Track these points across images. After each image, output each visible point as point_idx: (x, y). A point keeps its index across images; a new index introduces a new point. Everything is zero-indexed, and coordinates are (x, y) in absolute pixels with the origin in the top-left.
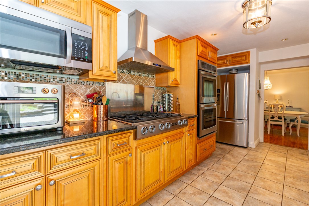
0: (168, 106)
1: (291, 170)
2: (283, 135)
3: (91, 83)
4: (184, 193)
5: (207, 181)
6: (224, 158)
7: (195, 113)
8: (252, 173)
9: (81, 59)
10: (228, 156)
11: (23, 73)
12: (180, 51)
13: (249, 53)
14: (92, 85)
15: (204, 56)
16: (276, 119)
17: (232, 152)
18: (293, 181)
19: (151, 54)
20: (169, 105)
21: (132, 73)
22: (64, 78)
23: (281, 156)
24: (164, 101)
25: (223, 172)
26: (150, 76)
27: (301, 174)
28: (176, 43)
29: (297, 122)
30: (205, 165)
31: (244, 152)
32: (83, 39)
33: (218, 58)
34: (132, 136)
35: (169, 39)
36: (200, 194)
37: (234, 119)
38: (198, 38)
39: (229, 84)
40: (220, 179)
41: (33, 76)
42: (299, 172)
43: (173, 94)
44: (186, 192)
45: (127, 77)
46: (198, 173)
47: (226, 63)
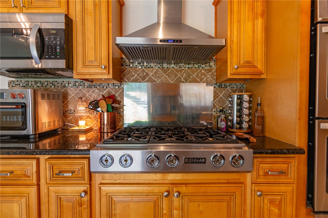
9: (53, 57)
14: (106, 87)
20: (239, 117)
32: (54, 32)
41: (53, 83)
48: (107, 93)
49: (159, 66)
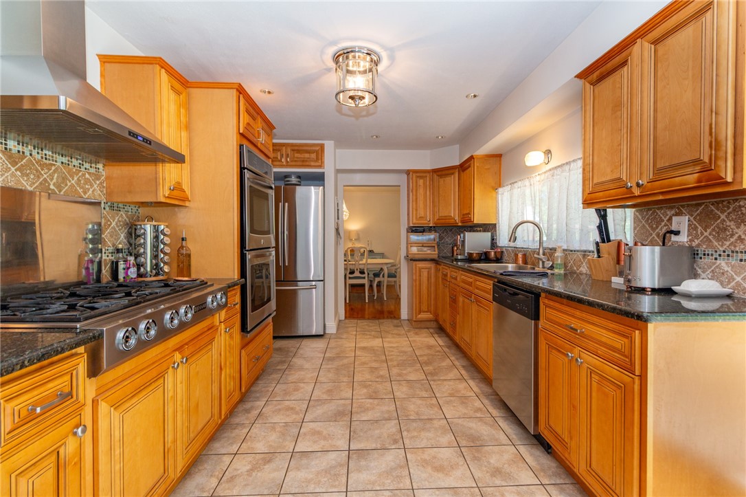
0: (154, 261)
1: (392, 355)
2: (367, 301)
4: (232, 479)
5: (273, 429)
6: (290, 367)
7: (235, 275)
8: (345, 379)
10: (297, 361)
12: (188, 110)
13: (322, 146)
15: (251, 137)
16: (357, 274)
17: (301, 351)
18: (398, 371)
20: (155, 257)
21: (12, 144)
23: (375, 337)
24: (140, 245)
25: (298, 395)
26: (87, 165)
27: (404, 358)
28: (178, 86)
29: (383, 276)
30: (258, 395)
31: (319, 344)
33: (274, 145)
34: (82, 365)
35: (158, 67)
36: (269, 461)
37: (295, 282)
38: (241, 91)
39: (288, 206)
40: (297, 413)
42: (402, 354)
43: (167, 227)
44: (235, 473)
46: (247, 419)
47: (280, 161)
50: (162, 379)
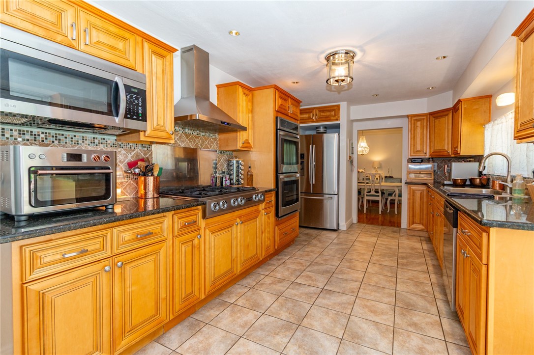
0: (237, 178)
1: (379, 249)
2: (380, 213)
3: (133, 146)
4: (262, 284)
5: (288, 270)
6: (309, 244)
7: (272, 186)
8: (339, 256)
9: (135, 117)
10: (314, 242)
11: (43, 133)
12: (252, 103)
13: (338, 106)
14: (134, 148)
15: (283, 111)
16: (373, 193)
17: (319, 237)
18: (378, 258)
19: (212, 104)
20: (237, 176)
21: (187, 130)
22: (96, 138)
23: (373, 236)
24: (231, 170)
25: (308, 258)
26: (212, 135)
27: (388, 252)
28: (247, 92)
29: (395, 196)
30: (286, 254)
31: (333, 235)
32: (136, 91)
33: (301, 110)
34: (200, 215)
35: (238, 86)
36: (281, 282)
37: (322, 194)
38: (277, 88)
39: (316, 147)
40: (303, 266)
41: (56, 137)
42: (387, 249)
43: (243, 161)
44: (264, 283)
45: (180, 137)
46: (277, 263)
47: (312, 119)
48: (135, 155)
49: (183, 130)
50: (231, 228)
